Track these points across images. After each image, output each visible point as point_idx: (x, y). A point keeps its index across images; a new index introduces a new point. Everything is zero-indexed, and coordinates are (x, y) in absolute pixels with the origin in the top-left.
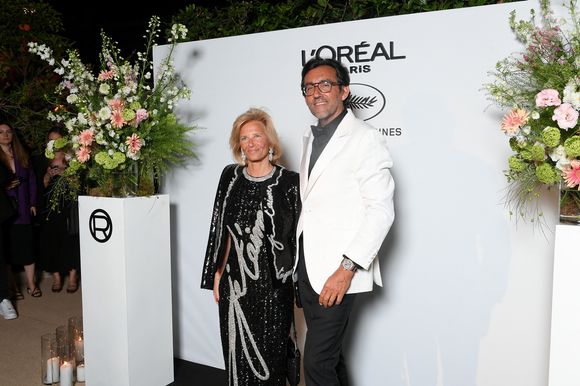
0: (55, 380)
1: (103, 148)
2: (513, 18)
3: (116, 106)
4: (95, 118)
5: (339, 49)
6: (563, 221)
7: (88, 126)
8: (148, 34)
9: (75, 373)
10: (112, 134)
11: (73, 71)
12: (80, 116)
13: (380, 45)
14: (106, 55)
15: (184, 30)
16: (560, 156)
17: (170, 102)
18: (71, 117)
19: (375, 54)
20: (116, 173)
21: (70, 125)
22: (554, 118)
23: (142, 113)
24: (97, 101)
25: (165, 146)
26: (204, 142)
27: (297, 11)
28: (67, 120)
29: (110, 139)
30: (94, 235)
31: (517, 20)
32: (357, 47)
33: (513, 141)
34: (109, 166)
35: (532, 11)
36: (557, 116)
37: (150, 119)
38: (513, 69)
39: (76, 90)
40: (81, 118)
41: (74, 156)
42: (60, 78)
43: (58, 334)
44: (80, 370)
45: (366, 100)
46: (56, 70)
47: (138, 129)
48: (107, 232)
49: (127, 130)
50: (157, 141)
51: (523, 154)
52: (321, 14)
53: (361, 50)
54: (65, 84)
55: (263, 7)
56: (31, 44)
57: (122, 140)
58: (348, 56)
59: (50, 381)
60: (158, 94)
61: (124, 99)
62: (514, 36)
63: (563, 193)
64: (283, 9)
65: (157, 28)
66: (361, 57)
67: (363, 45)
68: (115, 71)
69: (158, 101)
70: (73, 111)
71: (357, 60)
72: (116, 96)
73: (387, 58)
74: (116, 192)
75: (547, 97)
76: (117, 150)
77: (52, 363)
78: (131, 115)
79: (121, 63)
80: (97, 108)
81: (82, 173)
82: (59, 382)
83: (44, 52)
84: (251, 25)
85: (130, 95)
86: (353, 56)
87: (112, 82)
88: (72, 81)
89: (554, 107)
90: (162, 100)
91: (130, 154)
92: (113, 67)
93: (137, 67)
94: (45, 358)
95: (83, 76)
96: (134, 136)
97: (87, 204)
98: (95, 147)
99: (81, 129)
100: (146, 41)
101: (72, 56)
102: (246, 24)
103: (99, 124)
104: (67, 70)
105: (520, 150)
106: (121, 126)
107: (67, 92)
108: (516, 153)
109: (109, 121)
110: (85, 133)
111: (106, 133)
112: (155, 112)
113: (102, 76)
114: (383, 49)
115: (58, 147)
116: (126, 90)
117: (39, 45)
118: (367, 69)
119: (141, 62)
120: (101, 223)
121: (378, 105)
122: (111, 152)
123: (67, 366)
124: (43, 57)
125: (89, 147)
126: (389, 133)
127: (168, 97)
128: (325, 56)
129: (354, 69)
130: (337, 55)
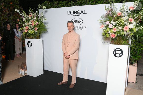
0: (21, 73)
1: (30, 29)
3: (32, 22)
4: (28, 24)
5: (75, 11)
6: (111, 44)
7: (27, 25)
8: (38, 8)
9: (25, 72)
10: (32, 27)
11: (24, 15)
13: (82, 11)
14: (30, 12)
15: (45, 7)
16: (110, 33)
17: (43, 21)
18: (24, 23)
19: (81, 13)
20: (32, 34)
21: (23, 25)
23: (37, 23)
24: (29, 21)
25: (42, 29)
27: (67, 3)
29: (31, 28)
30: (28, 46)
33: (103, 30)
34: (31, 33)
35: (109, 6)
36: (109, 26)
37: (39, 24)
39: (24, 18)
40: (26, 24)
41: (24, 31)
42: (21, 16)
43: (21, 65)
44: (26, 71)
45: (79, 21)
46: (21, 14)
48: (31, 46)
50: (40, 28)
51: (105, 32)
52: (72, 4)
53: (78, 12)
54: (22, 17)
55: (61, 2)
56: (16, 9)
57: (34, 28)
58: (76, 13)
60: (40, 19)
61: (34, 20)
63: (111, 39)
65: (40, 7)
66: (79, 13)
67: (79, 11)
68: (32, 15)
69: (40, 21)
70: (24, 22)
71: (78, 14)
72: (32, 20)
73: (83, 13)
74: (32, 38)
75: (107, 23)
76: (33, 30)
77: (20, 70)
78: (35, 23)
79: (33, 13)
80: (29, 22)
81: (26, 34)
82: (22, 74)
83: (18, 11)
86: (77, 13)
87: (31, 17)
88: (24, 17)
89: (109, 24)
90: (41, 21)
91: (35, 31)
92: (32, 14)
93: (36, 14)
94: (19, 69)
95: (26, 16)
96: (36, 27)
97: (27, 40)
98: (28, 30)
100: (38, 9)
101: (23, 12)
102: (57, 5)
103: (29, 25)
104: (23, 14)
106: (33, 25)
107: (23, 19)
109: (31, 25)
110: (26, 27)
111: (31, 27)
112: (40, 23)
113: (30, 16)
114: (83, 12)
115: (21, 29)
116: (34, 19)
117: (17, 9)
118: (80, 15)
119: (37, 13)
120: (30, 44)
121: (81, 22)
123: (23, 71)
124: (18, 12)
125: (28, 29)
126: (84, 27)
127: (42, 20)
128: (72, 13)
129: (77, 15)
130: (74, 12)
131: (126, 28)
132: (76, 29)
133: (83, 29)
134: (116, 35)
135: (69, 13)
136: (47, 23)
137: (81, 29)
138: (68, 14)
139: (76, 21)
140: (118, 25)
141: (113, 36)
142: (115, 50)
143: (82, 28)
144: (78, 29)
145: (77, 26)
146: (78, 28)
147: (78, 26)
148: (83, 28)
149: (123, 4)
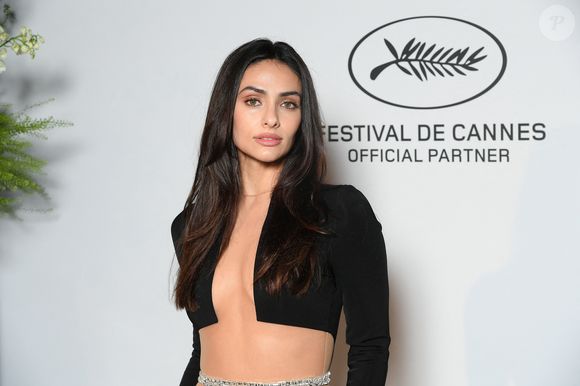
132: (423, 155)
133: (505, 154)
136: (58, 84)
137: (484, 156)
143: (498, 144)
144: (444, 156)
145: (431, 118)
146: (440, 147)
147: (448, 118)
148: (514, 146)
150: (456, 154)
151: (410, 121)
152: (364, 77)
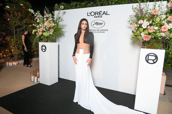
1: (45, 32)
2: (133, 7)
3: (48, 23)
4: (43, 25)
5: (96, 12)
6: (142, 48)
7: (42, 27)
8: (55, 8)
9: (37, 80)
10: (47, 29)
12: (40, 25)
14: (45, 12)
15: (63, 7)
16: (142, 34)
19: (103, 14)
20: (47, 37)
22: (142, 26)
23: (53, 24)
24: (43, 22)
25: (58, 32)
26: (66, 32)
28: (37, 26)
29: (46, 30)
30: (42, 50)
31: (134, 7)
32: (99, 12)
33: (133, 31)
34: (46, 35)
35: (137, 6)
36: (143, 26)
37: (55, 26)
38: (133, 17)
39: (39, 19)
41: (38, 34)
42: (36, 17)
43: (34, 71)
44: (38, 79)
45: (101, 23)
46: (35, 15)
47: (52, 28)
48: (45, 50)
49: (50, 28)
50: (56, 31)
51: (135, 34)
53: (100, 13)
55: (79, 3)
56: (29, 9)
57: (49, 30)
58: (97, 14)
59: (32, 81)
62: (133, 11)
63: (142, 42)
64: (83, 4)
65: (57, 6)
67: (101, 12)
68: (47, 15)
71: (99, 15)
72: (48, 21)
74: (47, 41)
75: (141, 22)
76: (48, 32)
77: (33, 77)
78: (51, 25)
79: (49, 14)
81: (40, 37)
82: (34, 81)
84: (76, 7)
85: (51, 21)
86: (98, 14)
87: (47, 18)
88: (38, 17)
89: (142, 24)
90: (57, 22)
91: (51, 33)
94: (31, 76)
95: (40, 16)
96: (52, 29)
97: (41, 44)
99: (40, 28)
101: (38, 12)
104: (37, 15)
105: (134, 33)
106: (49, 27)
107: (37, 20)
108: (133, 34)
109: (46, 26)
112: (56, 24)
113: (45, 16)
115: (35, 31)
116: (50, 20)
117: (31, 9)
118: (101, 17)
121: (103, 25)
122: (46, 33)
123: (36, 78)
124: (32, 12)
125: (42, 31)
126: (106, 30)
127: (59, 21)
128: (93, 14)
129: (98, 17)
130: (95, 14)
131: (165, 28)
132: (97, 32)
133: (104, 32)
134: (150, 37)
135: (89, 14)
136: (65, 26)
138: (88, 16)
139: (97, 24)
140: (154, 25)
141: (147, 38)
142: (148, 55)
145: (98, 29)
147: (100, 29)
149: (154, 4)
150: (100, 32)
151: (96, 29)
152: (92, 25)
